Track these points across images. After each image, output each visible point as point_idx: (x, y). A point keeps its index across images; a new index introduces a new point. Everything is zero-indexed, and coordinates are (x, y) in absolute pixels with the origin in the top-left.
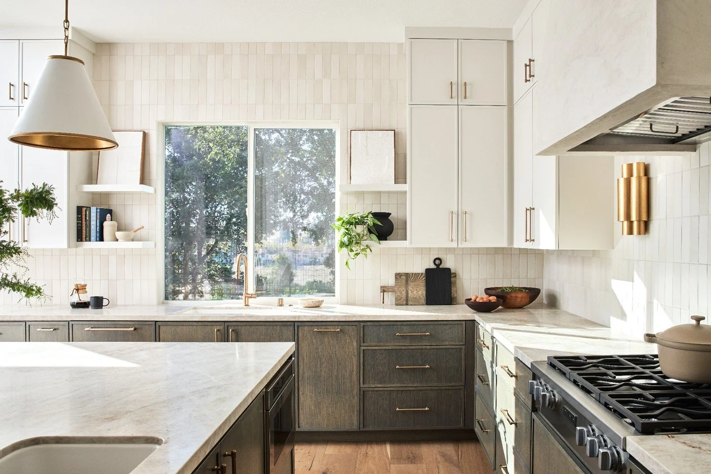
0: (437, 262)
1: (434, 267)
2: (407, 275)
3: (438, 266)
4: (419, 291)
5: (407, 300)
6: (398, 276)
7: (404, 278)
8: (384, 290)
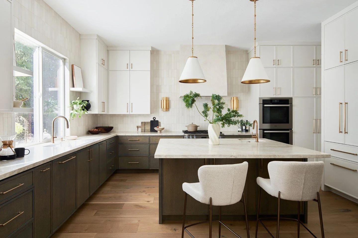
0: (154, 118)
1: (153, 120)
2: (145, 122)
3: (154, 120)
4: (148, 127)
5: (145, 130)
6: (142, 123)
7: (144, 124)
8: (138, 127)
